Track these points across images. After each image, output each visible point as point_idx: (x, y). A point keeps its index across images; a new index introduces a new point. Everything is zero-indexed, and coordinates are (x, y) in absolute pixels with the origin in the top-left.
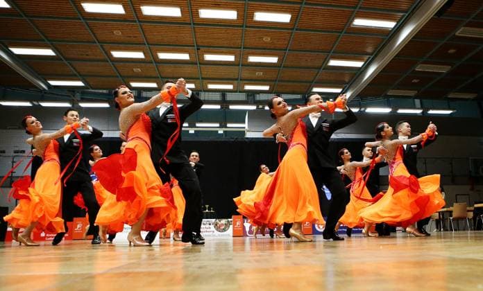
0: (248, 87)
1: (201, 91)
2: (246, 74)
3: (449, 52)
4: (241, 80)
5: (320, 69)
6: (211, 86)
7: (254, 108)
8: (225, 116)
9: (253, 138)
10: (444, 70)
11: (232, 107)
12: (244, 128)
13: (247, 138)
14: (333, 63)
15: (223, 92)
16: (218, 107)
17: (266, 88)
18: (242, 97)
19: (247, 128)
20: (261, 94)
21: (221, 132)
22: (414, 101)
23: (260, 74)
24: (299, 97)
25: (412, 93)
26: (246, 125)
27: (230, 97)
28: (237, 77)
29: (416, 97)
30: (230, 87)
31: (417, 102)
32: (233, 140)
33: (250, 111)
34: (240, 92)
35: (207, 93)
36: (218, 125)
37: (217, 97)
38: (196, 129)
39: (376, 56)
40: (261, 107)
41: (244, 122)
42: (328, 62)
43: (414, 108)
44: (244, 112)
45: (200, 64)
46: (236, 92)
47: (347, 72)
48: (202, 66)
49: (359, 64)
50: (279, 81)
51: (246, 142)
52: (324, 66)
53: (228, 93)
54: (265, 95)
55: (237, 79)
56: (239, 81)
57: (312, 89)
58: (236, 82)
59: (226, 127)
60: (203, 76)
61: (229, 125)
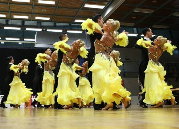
0: (37, 18)
1: (9, 19)
2: (36, 10)
3: (153, 2)
4: (33, 13)
5: (80, 9)
6: (15, 17)
7: (40, 30)
8: (23, 34)
9: (39, 48)
10: (150, 12)
11: (27, 29)
12: (34, 41)
13: (36, 47)
14: (87, 6)
15: (23, 20)
16: (19, 29)
17: (48, 19)
18: (34, 23)
19: (36, 42)
20: (45, 22)
21: (20, 43)
22: (133, 29)
23: (44, 11)
24: (67, 24)
25: (132, 25)
26: (35, 40)
27: (26, 23)
28: (30, 12)
29: (134, 27)
30: (27, 17)
31: (135, 29)
32: (27, 48)
33: (38, 32)
34: (32, 20)
35: (13, 20)
36: (19, 39)
37: (19, 23)
38: (5, 41)
39: (112, 3)
40: (44, 29)
41: (34, 38)
42: (84, 5)
43: (133, 33)
44: (35, 32)
45: (9, 3)
46: (30, 20)
47: (95, 11)
48: (10, 5)
49: (102, 7)
50: (55, 15)
51: (35, 50)
52: (81, 7)
53: (25, 21)
54: (47, 23)
55: (31, 13)
56: (32, 14)
57: (74, 20)
58: (30, 15)
59: (24, 41)
60: (11, 10)
61: (25, 40)
